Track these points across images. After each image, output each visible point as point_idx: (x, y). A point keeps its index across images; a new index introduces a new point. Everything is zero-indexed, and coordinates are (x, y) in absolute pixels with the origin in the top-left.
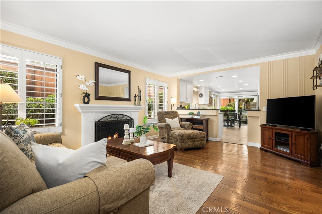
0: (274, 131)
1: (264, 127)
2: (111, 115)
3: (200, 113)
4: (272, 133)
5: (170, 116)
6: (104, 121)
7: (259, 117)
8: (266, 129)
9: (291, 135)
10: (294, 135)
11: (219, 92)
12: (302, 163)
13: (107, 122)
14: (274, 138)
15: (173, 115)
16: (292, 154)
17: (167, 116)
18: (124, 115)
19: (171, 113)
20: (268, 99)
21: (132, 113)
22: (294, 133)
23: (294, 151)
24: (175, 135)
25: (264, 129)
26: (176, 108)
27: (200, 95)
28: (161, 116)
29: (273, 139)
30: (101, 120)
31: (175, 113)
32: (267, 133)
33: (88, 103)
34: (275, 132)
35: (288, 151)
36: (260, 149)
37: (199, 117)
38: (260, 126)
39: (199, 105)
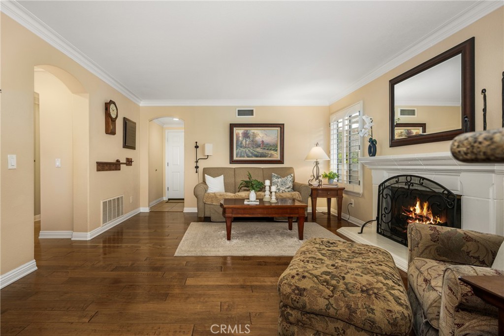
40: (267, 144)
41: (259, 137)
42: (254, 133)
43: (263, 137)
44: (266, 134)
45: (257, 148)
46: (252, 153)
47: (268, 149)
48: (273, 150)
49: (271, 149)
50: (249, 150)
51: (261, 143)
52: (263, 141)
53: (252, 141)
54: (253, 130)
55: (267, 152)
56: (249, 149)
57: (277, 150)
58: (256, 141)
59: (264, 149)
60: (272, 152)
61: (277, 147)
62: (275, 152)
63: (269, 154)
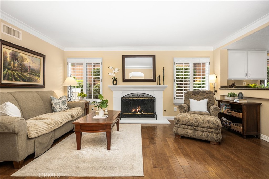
2: (133, 93)
3: (242, 94)
5: (199, 97)
6: (127, 98)
13: (129, 98)
15: (204, 96)
18: (144, 94)
21: (155, 92)
28: (187, 97)
30: (124, 97)
31: (207, 93)
33: (116, 84)
40: (33, 70)
41: (27, 62)
42: (22, 56)
43: (30, 62)
44: (32, 61)
45: (25, 72)
46: (20, 77)
47: (33, 75)
48: (38, 76)
49: (36, 75)
50: (17, 74)
51: (28, 68)
52: (30, 67)
53: (21, 64)
54: (21, 54)
55: (33, 77)
56: (17, 72)
57: (40, 76)
58: (24, 65)
59: (31, 74)
60: (37, 77)
61: (40, 74)
62: (39, 78)
63: (34, 79)
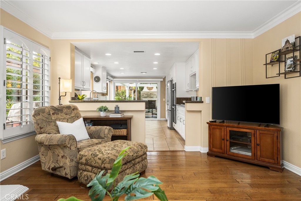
0: (229, 129)
1: (213, 125)
3: (119, 107)
4: (225, 132)
5: (65, 116)
7: (200, 111)
8: (215, 127)
9: (254, 134)
10: (257, 133)
11: (114, 76)
12: (271, 168)
14: (228, 138)
15: (71, 114)
16: (256, 157)
17: (59, 116)
19: (65, 110)
20: (213, 87)
22: (257, 131)
23: (259, 153)
24: (100, 162)
25: (213, 127)
26: (70, 99)
27: (95, 79)
29: (227, 141)
31: (73, 110)
32: (217, 132)
34: (230, 131)
35: (249, 154)
36: (208, 155)
37: (119, 116)
38: (207, 123)
39: (94, 93)
